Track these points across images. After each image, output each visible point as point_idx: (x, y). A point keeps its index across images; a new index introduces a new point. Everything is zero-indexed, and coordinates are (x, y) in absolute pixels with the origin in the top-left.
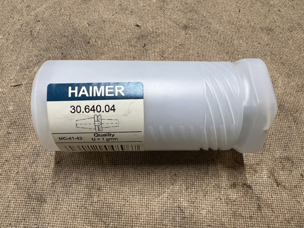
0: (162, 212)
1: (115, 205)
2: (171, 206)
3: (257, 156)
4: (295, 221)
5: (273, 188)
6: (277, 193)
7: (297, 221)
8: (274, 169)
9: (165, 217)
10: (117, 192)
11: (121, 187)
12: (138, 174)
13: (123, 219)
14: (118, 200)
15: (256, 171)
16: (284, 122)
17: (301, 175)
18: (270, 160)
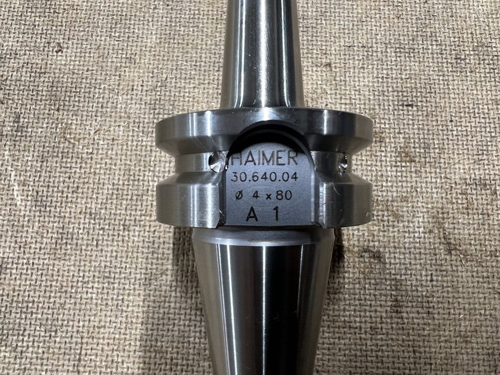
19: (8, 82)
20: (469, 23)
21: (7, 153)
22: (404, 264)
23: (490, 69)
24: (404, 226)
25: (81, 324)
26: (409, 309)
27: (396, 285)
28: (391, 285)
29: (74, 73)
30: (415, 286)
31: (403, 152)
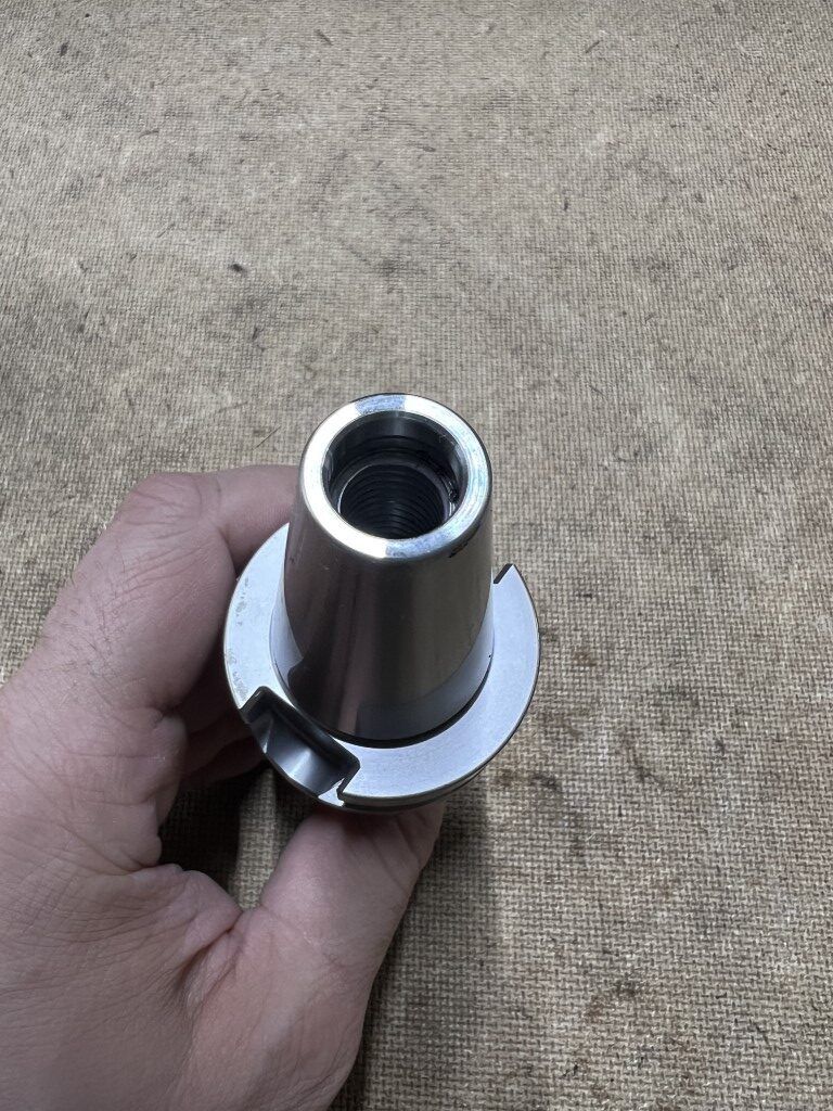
3: (583, 687)
5: (625, 788)
6: (636, 803)
8: (635, 726)
15: (576, 735)
16: (680, 573)
17: (720, 744)
18: (623, 698)
20: (659, 493)
22: (585, 794)
24: (584, 746)
26: (593, 852)
27: (575, 821)
28: (569, 820)
30: (600, 822)
31: (582, 654)
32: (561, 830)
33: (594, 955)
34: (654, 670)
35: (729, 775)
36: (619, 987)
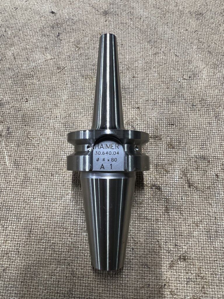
0: (64, 215)
1: (15, 208)
2: (73, 208)
3: (170, 155)
4: (204, 225)
5: (184, 190)
6: (187, 195)
7: (206, 224)
8: (188, 169)
9: (66, 220)
10: (18, 195)
11: (22, 189)
12: (41, 176)
13: (22, 222)
14: (18, 203)
15: (167, 172)
16: (204, 118)
17: (217, 175)
18: (184, 159)
19: (5, 114)
20: (197, 90)
21: (3, 143)
22: (170, 192)
23: (207, 109)
24: (170, 176)
25: (32, 216)
26: (172, 211)
27: (166, 201)
28: (164, 201)
29: (32, 111)
30: (175, 201)
31: (170, 144)
32: (161, 204)
33: (172, 247)
34: (195, 150)
35: (220, 186)
36: (180, 258)
